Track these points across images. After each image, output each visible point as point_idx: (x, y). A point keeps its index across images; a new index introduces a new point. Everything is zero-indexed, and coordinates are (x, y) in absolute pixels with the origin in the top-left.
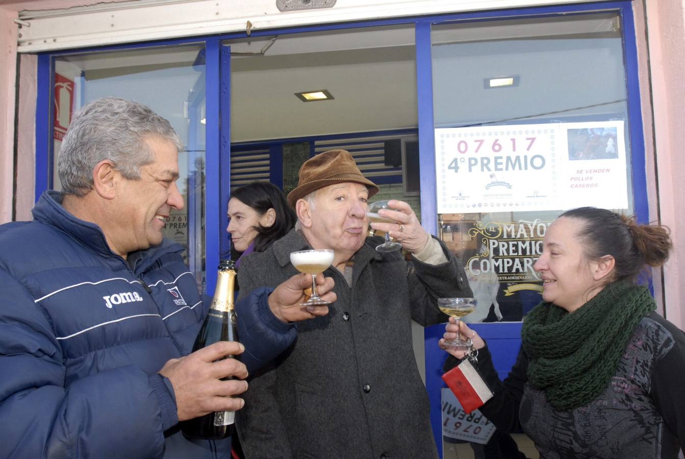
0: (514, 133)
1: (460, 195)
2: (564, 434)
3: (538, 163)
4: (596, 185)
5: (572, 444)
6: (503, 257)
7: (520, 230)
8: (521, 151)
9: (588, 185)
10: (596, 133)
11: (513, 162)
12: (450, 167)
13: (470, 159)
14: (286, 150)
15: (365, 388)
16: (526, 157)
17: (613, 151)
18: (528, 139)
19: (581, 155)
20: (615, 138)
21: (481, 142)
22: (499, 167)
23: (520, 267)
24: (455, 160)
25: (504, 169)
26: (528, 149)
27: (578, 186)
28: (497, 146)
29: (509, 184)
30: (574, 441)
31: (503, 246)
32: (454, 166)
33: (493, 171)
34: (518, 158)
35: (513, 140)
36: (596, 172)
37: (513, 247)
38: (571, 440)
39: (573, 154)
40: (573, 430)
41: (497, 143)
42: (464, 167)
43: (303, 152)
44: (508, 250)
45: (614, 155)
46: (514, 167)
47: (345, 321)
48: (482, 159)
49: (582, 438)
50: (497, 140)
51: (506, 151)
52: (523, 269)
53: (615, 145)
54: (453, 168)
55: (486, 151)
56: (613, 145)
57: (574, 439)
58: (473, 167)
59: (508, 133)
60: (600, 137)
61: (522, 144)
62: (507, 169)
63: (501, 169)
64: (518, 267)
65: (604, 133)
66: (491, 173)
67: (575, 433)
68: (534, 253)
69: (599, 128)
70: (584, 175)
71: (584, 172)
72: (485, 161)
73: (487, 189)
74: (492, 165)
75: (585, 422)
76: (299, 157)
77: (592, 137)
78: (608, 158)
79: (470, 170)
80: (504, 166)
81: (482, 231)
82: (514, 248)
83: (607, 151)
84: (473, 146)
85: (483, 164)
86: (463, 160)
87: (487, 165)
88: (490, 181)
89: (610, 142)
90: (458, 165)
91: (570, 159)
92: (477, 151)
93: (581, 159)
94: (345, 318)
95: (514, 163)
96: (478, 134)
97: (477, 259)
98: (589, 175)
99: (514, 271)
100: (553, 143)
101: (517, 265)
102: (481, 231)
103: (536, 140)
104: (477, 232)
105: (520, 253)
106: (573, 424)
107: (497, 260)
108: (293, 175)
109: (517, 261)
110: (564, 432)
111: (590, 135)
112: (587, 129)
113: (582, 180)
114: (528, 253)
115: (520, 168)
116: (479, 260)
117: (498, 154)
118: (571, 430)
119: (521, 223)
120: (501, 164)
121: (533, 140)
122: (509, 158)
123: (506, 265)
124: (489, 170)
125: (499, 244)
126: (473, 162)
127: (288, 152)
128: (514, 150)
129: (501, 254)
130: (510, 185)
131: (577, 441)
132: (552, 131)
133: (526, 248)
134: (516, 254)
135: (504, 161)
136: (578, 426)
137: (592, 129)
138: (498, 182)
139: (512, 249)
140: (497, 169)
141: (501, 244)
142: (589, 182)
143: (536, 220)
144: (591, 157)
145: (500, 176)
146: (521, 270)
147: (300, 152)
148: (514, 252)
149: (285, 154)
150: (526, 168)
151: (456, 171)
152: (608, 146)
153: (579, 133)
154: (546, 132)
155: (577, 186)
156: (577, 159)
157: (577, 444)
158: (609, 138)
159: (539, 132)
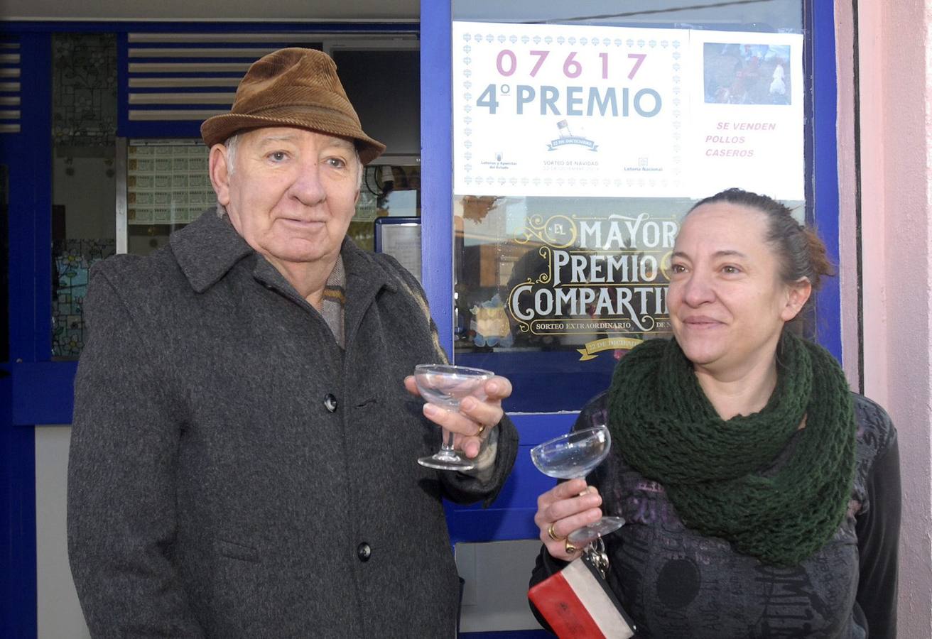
0: (607, 42)
1: (499, 159)
2: (793, 604)
3: (648, 103)
4: (751, 153)
5: (810, 616)
6: (579, 285)
7: (611, 233)
8: (618, 79)
9: (736, 153)
10: (754, 54)
11: (602, 100)
12: (480, 103)
13: (520, 89)
14: (61, 48)
15: (361, 552)
16: (626, 91)
17: (783, 91)
18: (631, 56)
19: (726, 94)
20: (787, 66)
21: (544, 55)
22: (576, 107)
23: (609, 304)
24: (491, 89)
25: (585, 112)
26: (631, 76)
27: (720, 153)
28: (571, 65)
29: (593, 143)
30: (814, 612)
31: (579, 263)
32: (489, 100)
33: (564, 115)
34: (611, 92)
35: (604, 56)
36: (751, 128)
37: (597, 265)
38: (808, 611)
39: (713, 92)
40: (810, 592)
41: (574, 59)
42: (507, 102)
43: (99, 56)
44: (587, 272)
45: (784, 99)
46: (603, 111)
47: (329, 412)
48: (544, 89)
49: (826, 603)
50: (573, 54)
51: (590, 77)
52: (615, 310)
53: (787, 80)
54: (485, 104)
55: (552, 74)
56: (783, 79)
57: (814, 608)
58: (525, 105)
59: (595, 42)
60: (761, 61)
61: (620, 64)
62: (590, 112)
63: (580, 113)
64: (604, 305)
65: (769, 55)
66: (558, 119)
67: (814, 597)
68: (635, 279)
69: (761, 46)
70: (731, 133)
71: (731, 127)
72: (549, 95)
73: (551, 149)
74: (561, 104)
75: (824, 574)
76: (93, 65)
77: (748, 61)
78: (772, 103)
79: (520, 111)
80: (584, 107)
81: (540, 233)
82: (599, 269)
83: (771, 90)
84: (526, 62)
85: (544, 101)
86: (505, 89)
87: (551, 102)
88: (556, 134)
89: (778, 72)
90: (497, 100)
91: (706, 101)
92: (533, 73)
93: (726, 102)
94: (330, 405)
95: (604, 101)
96: (537, 40)
97: (529, 288)
98: (739, 133)
99: (598, 312)
100: (676, 67)
101: (604, 302)
102: (537, 232)
103: (646, 58)
104: (531, 235)
105: (610, 279)
106: (807, 582)
107: (566, 291)
108: (77, 104)
109: (604, 293)
110: (792, 599)
111: (744, 57)
112: (739, 45)
113: (727, 142)
114: (625, 279)
115: (615, 113)
116: (532, 289)
117: (574, 82)
118: (806, 594)
119: (614, 220)
120: (580, 101)
121: (641, 58)
122: (594, 92)
123: (583, 301)
124: (556, 112)
125: (570, 259)
126: (526, 94)
127: (66, 53)
128: (605, 75)
129: (574, 279)
130: (595, 144)
131: (819, 611)
132: (676, 44)
133: (621, 267)
134: (603, 280)
135: (585, 95)
136: (815, 582)
137: (747, 46)
138: (572, 138)
139: (594, 269)
140: (570, 112)
141: (575, 258)
142: (738, 146)
143: (642, 215)
144: (744, 98)
145: (577, 125)
146: (611, 312)
147: (93, 55)
148: (599, 275)
149: (57, 56)
150: (626, 113)
151: (493, 111)
152: (775, 81)
153: (724, 51)
154: (665, 44)
155: (716, 153)
156: (719, 102)
157: (820, 615)
158: (776, 66)
159: (653, 44)
